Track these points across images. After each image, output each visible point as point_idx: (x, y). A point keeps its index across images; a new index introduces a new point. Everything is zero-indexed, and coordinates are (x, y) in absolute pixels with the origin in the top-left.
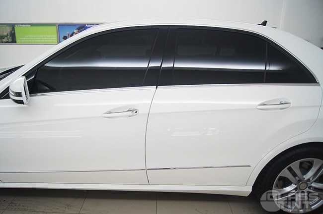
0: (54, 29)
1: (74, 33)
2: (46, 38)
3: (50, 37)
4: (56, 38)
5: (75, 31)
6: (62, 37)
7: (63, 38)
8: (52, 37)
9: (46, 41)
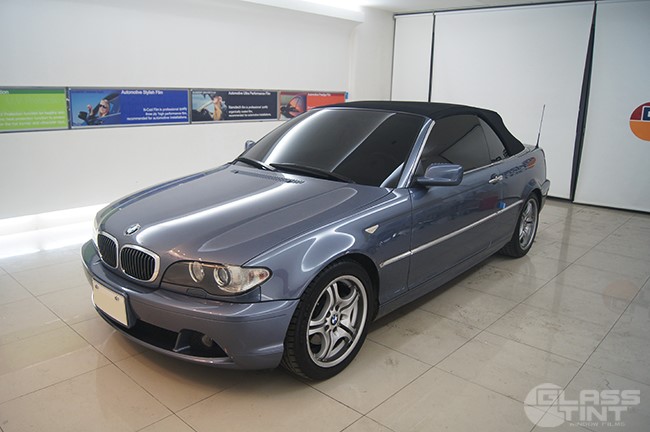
0: (62, 98)
1: (100, 106)
2: (43, 118)
3: (52, 116)
4: (65, 117)
5: (102, 103)
6: (76, 114)
7: (79, 117)
8: (58, 115)
9: (43, 122)
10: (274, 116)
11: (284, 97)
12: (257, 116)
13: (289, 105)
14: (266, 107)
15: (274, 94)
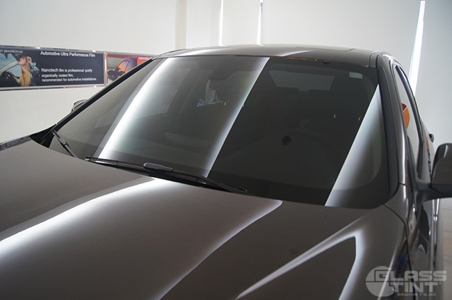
10: (100, 81)
11: (112, 59)
12: (79, 80)
13: (118, 69)
14: (90, 70)
15: (100, 56)
